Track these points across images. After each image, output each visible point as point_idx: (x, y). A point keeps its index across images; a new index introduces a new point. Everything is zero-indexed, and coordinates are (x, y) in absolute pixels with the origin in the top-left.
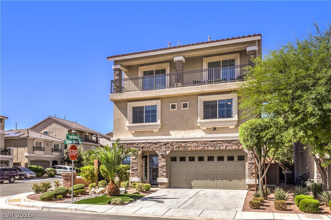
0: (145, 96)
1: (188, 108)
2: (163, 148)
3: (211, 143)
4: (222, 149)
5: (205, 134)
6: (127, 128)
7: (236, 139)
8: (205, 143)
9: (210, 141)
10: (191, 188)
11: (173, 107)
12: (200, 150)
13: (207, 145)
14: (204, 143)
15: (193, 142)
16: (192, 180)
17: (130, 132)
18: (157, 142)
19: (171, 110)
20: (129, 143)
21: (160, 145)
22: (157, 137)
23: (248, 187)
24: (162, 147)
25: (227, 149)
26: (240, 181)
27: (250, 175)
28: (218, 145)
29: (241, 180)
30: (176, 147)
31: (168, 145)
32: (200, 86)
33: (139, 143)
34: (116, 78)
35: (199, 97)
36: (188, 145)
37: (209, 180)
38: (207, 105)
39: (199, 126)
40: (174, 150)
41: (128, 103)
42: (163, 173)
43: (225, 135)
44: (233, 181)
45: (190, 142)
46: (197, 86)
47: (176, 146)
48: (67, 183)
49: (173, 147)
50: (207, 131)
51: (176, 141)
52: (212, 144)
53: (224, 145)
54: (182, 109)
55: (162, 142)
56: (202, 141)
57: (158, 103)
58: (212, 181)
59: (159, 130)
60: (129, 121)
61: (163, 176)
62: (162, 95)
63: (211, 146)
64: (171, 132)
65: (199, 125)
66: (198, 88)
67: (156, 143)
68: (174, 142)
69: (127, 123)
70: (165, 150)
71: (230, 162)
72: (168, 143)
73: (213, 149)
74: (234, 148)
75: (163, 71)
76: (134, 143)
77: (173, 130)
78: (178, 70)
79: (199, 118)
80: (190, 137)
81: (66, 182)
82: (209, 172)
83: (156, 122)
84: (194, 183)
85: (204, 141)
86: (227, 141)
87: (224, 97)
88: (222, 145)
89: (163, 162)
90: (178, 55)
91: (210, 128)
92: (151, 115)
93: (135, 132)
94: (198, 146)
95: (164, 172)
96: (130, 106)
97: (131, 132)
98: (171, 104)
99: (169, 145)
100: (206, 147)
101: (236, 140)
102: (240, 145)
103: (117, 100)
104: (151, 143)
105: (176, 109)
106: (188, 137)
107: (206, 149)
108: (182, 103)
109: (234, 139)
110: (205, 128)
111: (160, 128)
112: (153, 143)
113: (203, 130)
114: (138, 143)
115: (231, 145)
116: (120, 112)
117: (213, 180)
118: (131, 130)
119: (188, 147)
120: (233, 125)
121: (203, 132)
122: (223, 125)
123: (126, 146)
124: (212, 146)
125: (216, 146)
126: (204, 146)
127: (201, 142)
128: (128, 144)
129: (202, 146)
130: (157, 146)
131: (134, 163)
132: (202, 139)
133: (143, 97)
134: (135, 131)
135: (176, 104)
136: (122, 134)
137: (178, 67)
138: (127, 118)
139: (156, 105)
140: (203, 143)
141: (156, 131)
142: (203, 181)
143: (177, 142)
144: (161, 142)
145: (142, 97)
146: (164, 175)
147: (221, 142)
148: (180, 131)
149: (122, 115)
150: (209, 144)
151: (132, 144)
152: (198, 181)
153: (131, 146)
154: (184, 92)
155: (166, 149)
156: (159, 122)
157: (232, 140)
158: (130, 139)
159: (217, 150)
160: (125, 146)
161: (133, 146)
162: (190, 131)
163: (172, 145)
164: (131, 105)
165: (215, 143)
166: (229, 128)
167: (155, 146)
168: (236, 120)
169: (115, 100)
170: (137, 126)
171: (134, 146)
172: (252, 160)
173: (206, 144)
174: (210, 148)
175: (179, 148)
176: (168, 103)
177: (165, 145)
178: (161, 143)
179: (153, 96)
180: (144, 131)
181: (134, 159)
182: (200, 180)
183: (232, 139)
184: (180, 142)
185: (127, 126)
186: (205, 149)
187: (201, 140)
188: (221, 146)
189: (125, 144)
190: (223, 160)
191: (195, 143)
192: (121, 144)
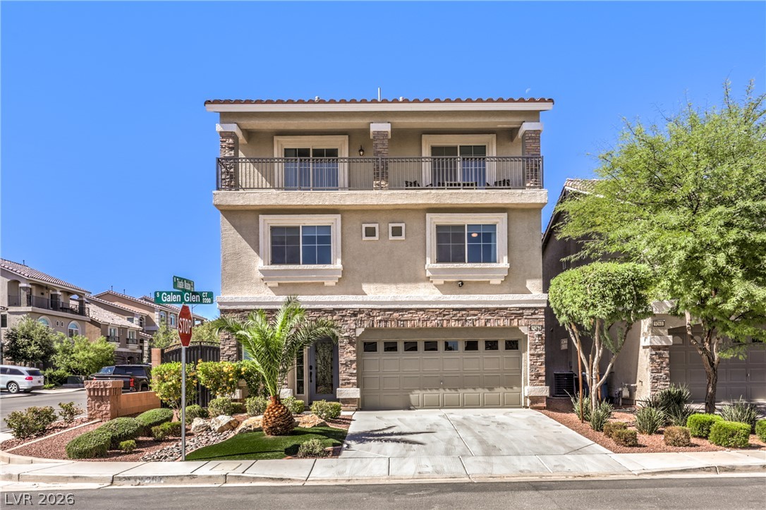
0: (305, 203)
1: (403, 238)
2: (348, 322)
3: (454, 312)
4: (477, 325)
5: (441, 295)
6: (259, 275)
7: (506, 306)
8: (443, 313)
9: (454, 309)
10: (410, 409)
11: (371, 232)
12: (433, 329)
13: (446, 317)
14: (440, 314)
15: (418, 310)
16: (411, 391)
17: (266, 284)
18: (334, 309)
19: (365, 238)
20: (266, 310)
21: (343, 316)
22: (335, 298)
23: (528, 401)
24: (347, 321)
25: (489, 325)
26: (509, 390)
27: (533, 378)
28: (470, 318)
29: (512, 388)
30: (380, 321)
31: (361, 315)
32: (433, 191)
34: (226, 155)
35: (429, 216)
36: (407, 316)
37: (448, 391)
38: (444, 233)
39: (429, 277)
40: (375, 326)
41: (260, 216)
42: (350, 378)
43: (485, 297)
44: (497, 390)
45: (411, 309)
46: (428, 191)
47: (379, 318)
48: (99, 406)
49: (373, 321)
50: (446, 287)
51: (380, 307)
52: (458, 315)
53: (482, 317)
54: (391, 238)
55: (347, 309)
56: (436, 309)
57: (333, 221)
58: (453, 391)
59: (337, 281)
60: (263, 258)
61: (349, 383)
62: (348, 203)
63: (456, 320)
64: (365, 287)
65: (428, 274)
66: (428, 196)
67: (333, 312)
68: (375, 309)
69: (260, 264)
70: (353, 326)
71: (491, 354)
72: (361, 311)
73: (460, 326)
74: (502, 325)
75: (333, 153)
77: (368, 282)
78: (379, 152)
79: (428, 260)
80: (411, 299)
81: (96, 404)
82: (447, 373)
83: (330, 263)
84: (416, 396)
85: (441, 309)
86: (487, 310)
87: (481, 219)
88: (479, 319)
89: (350, 352)
90: (380, 120)
91: (452, 282)
92: (318, 248)
93: (279, 284)
94: (429, 319)
95: (351, 375)
96: (266, 222)
97: (269, 285)
98: (364, 226)
99: (363, 315)
100: (445, 322)
101: (506, 309)
102: (513, 319)
103: (234, 206)
104: (320, 310)
105: (376, 238)
106: (407, 299)
107: (445, 325)
108: (390, 224)
109: (503, 306)
110: (441, 282)
111: (340, 276)
112: (326, 311)
113: (436, 286)
115: (495, 318)
116: (239, 236)
117: (456, 389)
118: (269, 279)
119: (407, 320)
120: (499, 277)
121: (437, 290)
122: (480, 278)
124: (458, 320)
125: (466, 320)
126: (440, 318)
127: (433, 311)
129: (436, 319)
130: (335, 318)
132: (437, 304)
133: (302, 205)
134: (280, 282)
135: (376, 226)
136: (245, 287)
137: (381, 146)
138: (258, 251)
139: (330, 226)
140: (438, 313)
141: (332, 283)
142: (435, 391)
143: (380, 309)
144: (344, 309)
146: (351, 381)
147: (476, 312)
148: (385, 286)
149: (244, 243)
150: (451, 315)
151: (271, 311)
152: (424, 392)
153: (269, 315)
154: (400, 202)
155: (356, 324)
156: (337, 264)
157: (497, 309)
158: (267, 301)
159: (468, 328)
162: (409, 286)
163: (370, 315)
164: (268, 222)
165: (464, 312)
166: (491, 283)
167: (330, 318)
168: (505, 268)
169: (229, 206)
170: (284, 270)
172: (536, 348)
173: (444, 315)
174: (453, 324)
175: (386, 322)
176: (359, 223)
177: (355, 315)
178: (344, 312)
179: (327, 203)
180: (301, 284)
182: (429, 391)
183: (498, 306)
184: (389, 310)
185: (260, 270)
186: (442, 326)
187: (434, 306)
188: (476, 320)
189: (254, 310)
190: (477, 349)
191: (422, 313)
192: (244, 311)
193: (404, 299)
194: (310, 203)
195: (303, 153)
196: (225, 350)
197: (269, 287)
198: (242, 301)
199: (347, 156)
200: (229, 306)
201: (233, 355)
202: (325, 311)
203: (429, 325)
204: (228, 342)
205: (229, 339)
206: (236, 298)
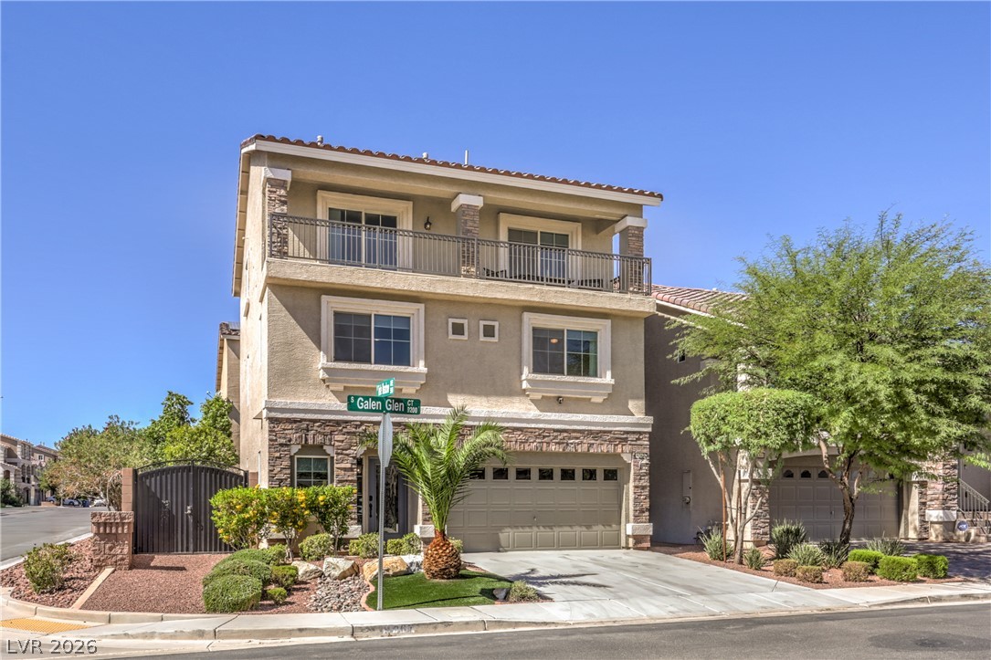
0: (387, 285)
1: (495, 340)
3: (555, 434)
4: (579, 451)
5: (538, 412)
6: (322, 374)
7: (610, 429)
8: (542, 434)
9: (555, 431)
10: (499, 551)
11: (458, 329)
12: (531, 452)
13: (546, 439)
14: (539, 435)
15: (516, 429)
16: (501, 528)
17: (328, 386)
19: (451, 336)
20: (330, 421)
23: (631, 540)
25: (591, 451)
26: (608, 528)
27: (637, 514)
28: (572, 441)
29: (610, 526)
32: (537, 287)
33: (362, 423)
34: (277, 211)
35: (526, 315)
36: (503, 436)
37: (542, 529)
38: (540, 337)
39: (525, 390)
41: (323, 296)
43: (589, 418)
44: (595, 528)
45: (507, 428)
46: (531, 286)
48: (111, 549)
50: (542, 404)
51: (471, 423)
52: (559, 437)
53: (585, 441)
54: (482, 338)
56: (535, 428)
57: (415, 311)
58: (548, 530)
59: (418, 388)
60: (326, 353)
62: (439, 291)
63: (556, 443)
64: (451, 397)
65: (525, 385)
66: (531, 292)
68: (466, 426)
69: (321, 360)
71: (588, 484)
73: (561, 450)
74: (605, 451)
75: (390, 222)
76: (346, 422)
77: (455, 392)
78: (469, 231)
79: (526, 370)
80: (508, 416)
81: (107, 546)
82: (541, 507)
83: (409, 365)
84: (506, 535)
85: (540, 429)
86: (590, 432)
87: (582, 324)
88: (582, 443)
90: (469, 191)
91: (550, 398)
92: (395, 345)
93: (345, 387)
94: (526, 441)
96: (330, 305)
97: (331, 388)
98: (451, 321)
100: (545, 444)
101: (610, 432)
102: (617, 445)
104: (398, 424)
105: (465, 337)
106: (504, 416)
107: (544, 449)
108: (481, 322)
109: (607, 429)
110: (538, 396)
111: (422, 382)
113: (533, 401)
114: (358, 423)
115: (598, 442)
116: (293, 321)
117: (551, 527)
120: (601, 395)
121: (533, 406)
122: (576, 393)
123: (319, 429)
124: (559, 443)
125: (567, 444)
126: (540, 440)
127: (532, 431)
128: (325, 423)
129: (535, 441)
131: (347, 481)
132: (535, 423)
134: (346, 385)
135: (465, 322)
136: (300, 389)
137: (471, 224)
138: (317, 343)
139: (409, 318)
140: (537, 433)
141: (411, 390)
142: (527, 529)
145: (379, 286)
147: (578, 435)
148: (475, 398)
149: (299, 331)
150: (552, 438)
151: (338, 423)
152: (515, 530)
153: (335, 429)
154: (499, 296)
156: (419, 366)
157: (601, 431)
159: (571, 453)
160: (315, 428)
161: (341, 430)
162: (502, 400)
164: (333, 305)
165: (565, 434)
166: (592, 400)
168: (609, 385)
170: (355, 370)
171: (345, 430)
172: (640, 479)
173: (544, 437)
174: (553, 448)
176: (444, 316)
179: (413, 289)
181: (345, 469)
182: (521, 530)
183: (602, 428)
185: (323, 368)
186: (541, 449)
187: (533, 426)
188: (578, 444)
189: (315, 421)
190: (574, 479)
191: (519, 433)
192: (301, 420)
193: (499, 416)
194: (392, 286)
195: (353, 217)
196: (275, 472)
197: (332, 391)
198: (301, 407)
199: (410, 228)
200: (283, 413)
201: (286, 479)
202: (405, 425)
203: (527, 448)
204: (278, 462)
205: (280, 458)
206: (291, 403)
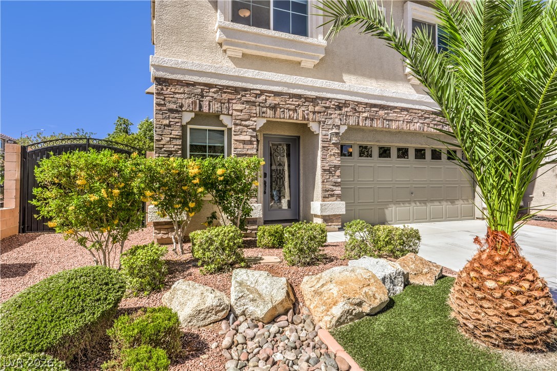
2: (332, 116)
3: (434, 116)
5: (416, 94)
6: (218, 36)
8: (424, 115)
13: (427, 121)
14: (422, 116)
15: (403, 109)
16: (387, 204)
17: (225, 51)
18: (317, 98)
20: (228, 87)
21: (326, 108)
22: (319, 83)
24: (331, 114)
26: (466, 202)
29: (467, 200)
30: (366, 118)
31: (346, 109)
33: (263, 92)
35: (409, 5)
36: (392, 115)
37: (418, 203)
39: (407, 75)
40: (361, 124)
42: (334, 188)
44: (456, 202)
45: (396, 108)
47: (365, 115)
49: (359, 117)
51: (366, 101)
52: (437, 120)
55: (332, 99)
56: (419, 110)
58: (423, 205)
59: (318, 62)
60: (222, 12)
61: (332, 195)
63: (435, 125)
67: (314, 100)
68: (361, 103)
70: (338, 122)
71: (450, 164)
72: (346, 104)
76: (245, 90)
82: (416, 184)
83: (307, 35)
84: (389, 210)
85: (422, 111)
89: (334, 155)
92: (293, 17)
93: (242, 54)
94: (412, 122)
95: (336, 184)
97: (228, 53)
99: (348, 109)
100: (426, 125)
104: (299, 97)
106: (394, 95)
107: (425, 130)
111: (322, 56)
112: (307, 99)
113: (412, 85)
114: (258, 92)
117: (425, 202)
118: (232, 44)
119: (391, 120)
121: (413, 91)
123: (215, 96)
125: (443, 126)
126: (422, 121)
127: (416, 112)
128: (222, 89)
129: (418, 122)
130: (317, 109)
131: (246, 155)
134: (245, 50)
136: (194, 50)
140: (420, 115)
142: (407, 205)
143: (366, 104)
144: (328, 99)
146: (336, 192)
150: (431, 119)
151: (236, 90)
152: (398, 205)
153: (233, 97)
155: (341, 120)
156: (319, 40)
158: (231, 74)
160: (211, 94)
161: (240, 99)
162: (388, 82)
163: (355, 110)
167: (311, 108)
171: (244, 99)
173: (426, 118)
175: (372, 120)
177: (340, 108)
178: (328, 103)
180: (272, 59)
181: (244, 142)
182: (401, 204)
184: (375, 106)
185: (219, 28)
186: (423, 130)
187: (417, 107)
189: (210, 86)
191: (406, 113)
192: (194, 84)
193: (391, 95)
196: (162, 142)
197: (229, 57)
198: (194, 68)
200: (172, 73)
201: (177, 151)
202: (305, 98)
203: (412, 128)
204: (167, 130)
205: (169, 126)
206: (183, 63)
